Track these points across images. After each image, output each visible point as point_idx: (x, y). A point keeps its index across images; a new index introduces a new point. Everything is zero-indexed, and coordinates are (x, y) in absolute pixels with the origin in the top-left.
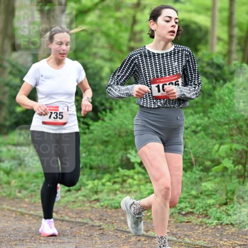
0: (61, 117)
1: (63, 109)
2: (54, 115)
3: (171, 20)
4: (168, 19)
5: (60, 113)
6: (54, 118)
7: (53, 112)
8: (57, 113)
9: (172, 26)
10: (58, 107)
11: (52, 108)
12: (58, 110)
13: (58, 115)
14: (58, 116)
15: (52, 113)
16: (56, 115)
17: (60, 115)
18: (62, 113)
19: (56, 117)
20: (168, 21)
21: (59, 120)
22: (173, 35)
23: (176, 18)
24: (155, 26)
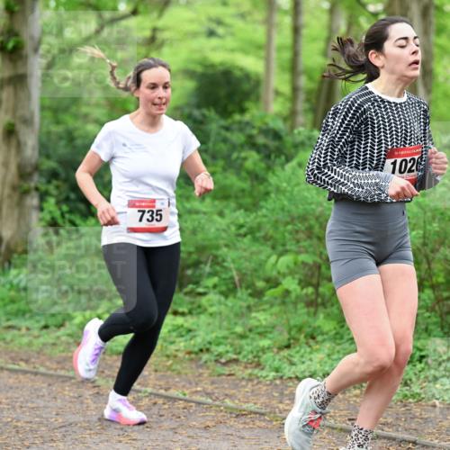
0: (158, 217)
1: (162, 204)
2: (147, 216)
3: (407, 42)
4: (403, 42)
5: (157, 211)
6: (148, 220)
7: (147, 210)
8: (153, 212)
9: (413, 53)
10: (154, 201)
11: (143, 204)
12: (154, 207)
13: (154, 215)
14: (155, 217)
15: (144, 212)
16: (152, 216)
17: (157, 215)
18: (161, 210)
19: (150, 219)
20: (402, 47)
21: (155, 224)
22: (416, 69)
23: (415, 38)
24: (382, 58)
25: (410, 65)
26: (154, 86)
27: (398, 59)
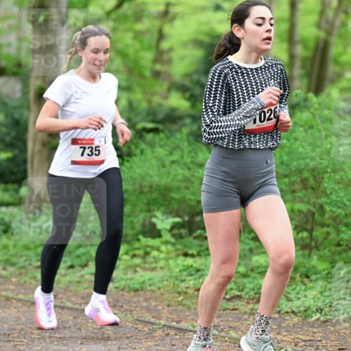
1: (100, 141)
3: (264, 22)
4: (260, 21)
5: (96, 147)
6: (88, 155)
7: (87, 146)
8: (92, 148)
9: (267, 31)
10: (93, 139)
11: (84, 142)
12: (93, 144)
13: (94, 151)
14: (94, 153)
15: (85, 148)
16: (91, 151)
17: (96, 150)
18: (99, 147)
19: (90, 154)
20: (260, 25)
21: (95, 158)
22: (269, 44)
23: (271, 19)
24: (242, 31)
25: (264, 40)
26: (96, 51)
27: (255, 34)
